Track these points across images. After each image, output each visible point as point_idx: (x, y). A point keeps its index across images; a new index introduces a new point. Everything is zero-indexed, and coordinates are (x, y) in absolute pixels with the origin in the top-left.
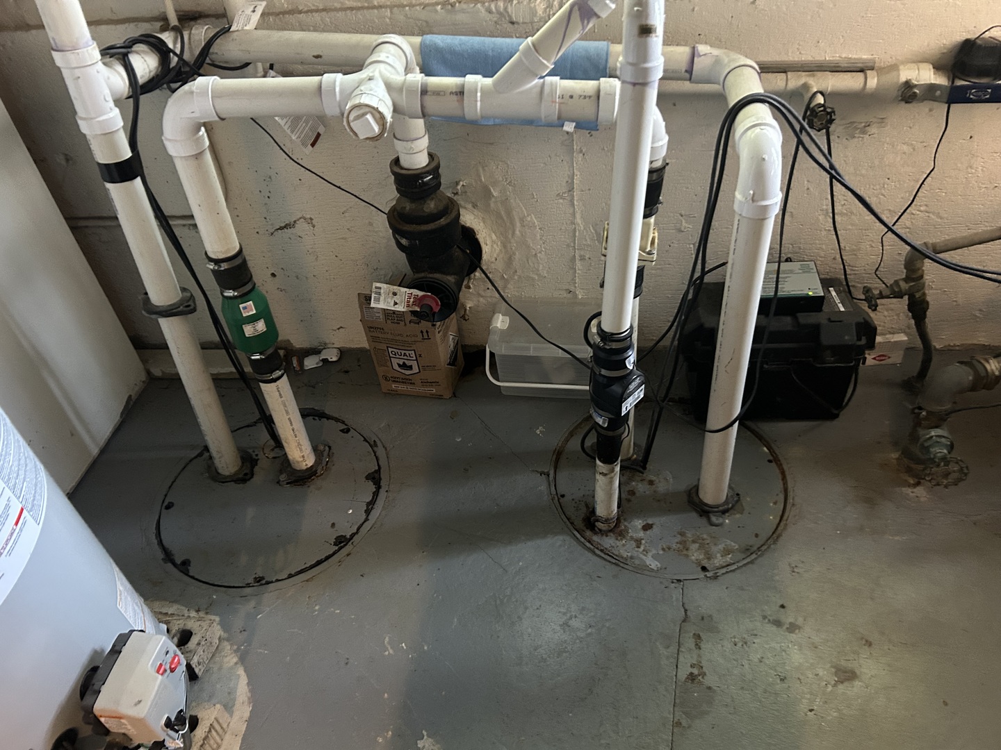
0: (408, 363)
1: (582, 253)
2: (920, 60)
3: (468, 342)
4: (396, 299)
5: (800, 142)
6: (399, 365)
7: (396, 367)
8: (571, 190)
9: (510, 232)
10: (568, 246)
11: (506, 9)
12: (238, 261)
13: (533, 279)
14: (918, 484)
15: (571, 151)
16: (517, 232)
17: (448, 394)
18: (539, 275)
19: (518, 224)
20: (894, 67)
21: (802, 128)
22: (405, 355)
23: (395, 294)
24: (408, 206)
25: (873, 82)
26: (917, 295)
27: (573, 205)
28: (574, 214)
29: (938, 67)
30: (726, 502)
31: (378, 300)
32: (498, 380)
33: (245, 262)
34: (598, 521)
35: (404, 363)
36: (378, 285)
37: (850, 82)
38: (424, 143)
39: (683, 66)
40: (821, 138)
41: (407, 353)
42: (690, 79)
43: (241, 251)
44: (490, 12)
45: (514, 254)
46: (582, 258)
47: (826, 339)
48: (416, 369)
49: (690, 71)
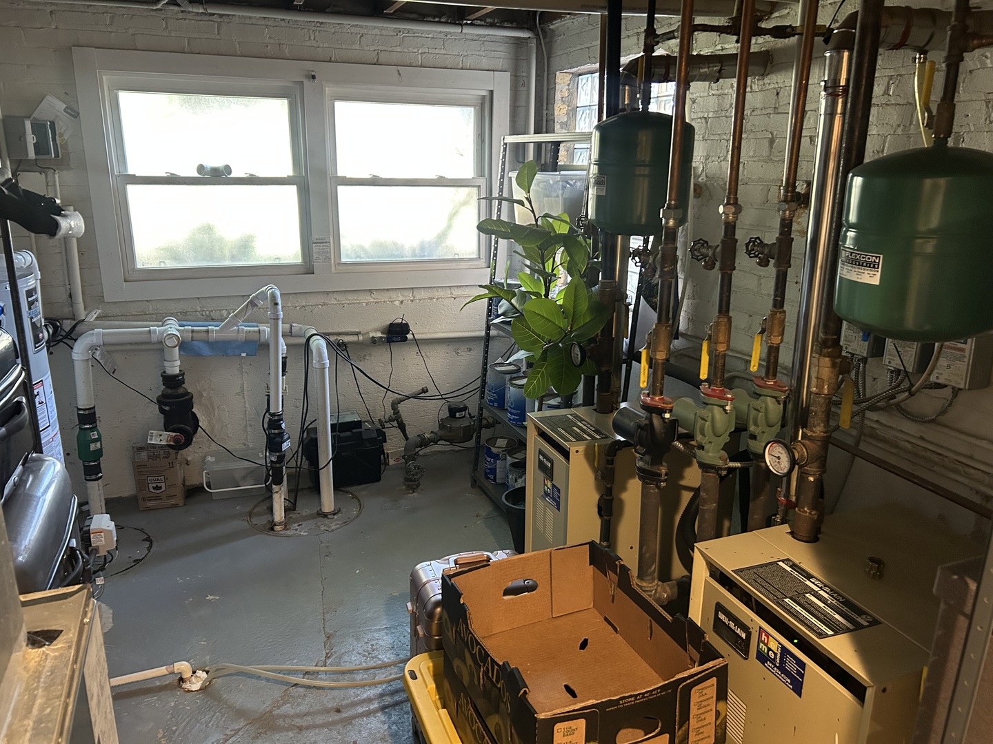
0: (159, 485)
1: (250, 422)
2: (376, 330)
3: (188, 483)
4: (161, 438)
5: (337, 353)
6: (154, 488)
7: (152, 490)
8: (243, 390)
9: (212, 414)
10: (243, 419)
11: (210, 314)
12: (92, 411)
13: (225, 439)
14: (413, 492)
15: (242, 373)
16: (216, 414)
17: (181, 503)
18: (228, 437)
19: (217, 410)
20: (368, 333)
21: (337, 349)
22: (158, 480)
23: (161, 435)
24: (170, 391)
25: (361, 338)
26: (400, 420)
27: (244, 398)
28: (245, 403)
29: (382, 333)
30: (335, 510)
31: (151, 440)
32: (210, 489)
33: (94, 413)
34: (275, 525)
35: (157, 486)
36: (152, 431)
37: (353, 338)
38: (178, 363)
39: (288, 330)
40: (345, 353)
41: (159, 478)
42: (291, 336)
43: (94, 407)
44: (203, 315)
45: (215, 426)
46: (251, 425)
47: (364, 437)
48: (163, 489)
49: (291, 332)
